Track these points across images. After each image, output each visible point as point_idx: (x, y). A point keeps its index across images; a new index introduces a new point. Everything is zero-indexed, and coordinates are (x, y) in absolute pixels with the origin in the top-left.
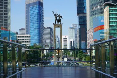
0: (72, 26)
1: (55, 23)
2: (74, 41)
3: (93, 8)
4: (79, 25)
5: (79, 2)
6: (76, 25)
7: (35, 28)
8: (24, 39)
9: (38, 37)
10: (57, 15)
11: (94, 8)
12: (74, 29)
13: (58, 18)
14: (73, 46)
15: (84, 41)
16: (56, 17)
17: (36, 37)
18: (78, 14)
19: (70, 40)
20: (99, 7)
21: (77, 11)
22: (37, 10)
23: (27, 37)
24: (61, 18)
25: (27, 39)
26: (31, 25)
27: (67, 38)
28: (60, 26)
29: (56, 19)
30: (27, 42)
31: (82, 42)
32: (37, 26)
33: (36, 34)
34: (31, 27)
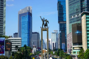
0: (54, 32)
1: (42, 27)
2: (55, 43)
3: (71, 17)
4: (60, 30)
5: (60, 13)
6: (57, 31)
7: (25, 33)
8: (16, 41)
9: (28, 40)
10: (44, 20)
11: (73, 17)
12: (55, 34)
13: (45, 22)
14: (55, 46)
15: (64, 43)
16: (43, 22)
17: (26, 40)
18: (59, 22)
19: (52, 42)
20: (76, 16)
21: (59, 20)
22: (27, 19)
23: (19, 39)
24: (47, 23)
25: (19, 41)
26: (23, 30)
27: (50, 41)
28: (47, 30)
29: (43, 23)
30: (19, 43)
31: (62, 44)
32: (27, 31)
33: (26, 37)
34: (22, 32)
